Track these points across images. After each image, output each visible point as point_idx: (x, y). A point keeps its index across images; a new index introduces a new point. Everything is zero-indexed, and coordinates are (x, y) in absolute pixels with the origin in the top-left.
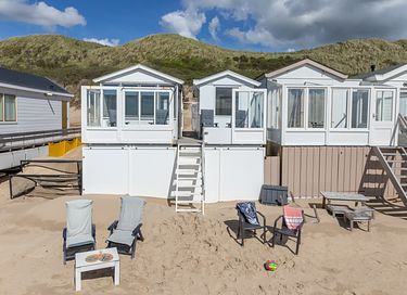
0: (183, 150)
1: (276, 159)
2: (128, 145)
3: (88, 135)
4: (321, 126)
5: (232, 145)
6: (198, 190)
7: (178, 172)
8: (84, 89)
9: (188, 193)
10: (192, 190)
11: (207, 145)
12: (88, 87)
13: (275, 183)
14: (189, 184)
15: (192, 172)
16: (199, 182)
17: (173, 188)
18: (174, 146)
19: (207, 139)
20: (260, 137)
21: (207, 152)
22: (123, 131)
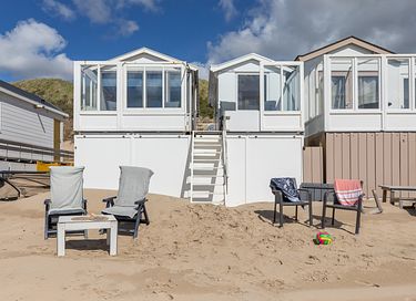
0: (198, 139)
1: (317, 150)
2: (131, 133)
3: (81, 121)
4: (375, 106)
5: (261, 132)
6: (219, 188)
7: (193, 166)
8: (77, 66)
9: (205, 194)
10: (210, 188)
11: (228, 132)
12: (83, 63)
13: (318, 180)
14: (206, 181)
15: (210, 166)
16: (219, 180)
17: (186, 187)
18: (188, 133)
19: (228, 125)
20: (296, 122)
21: (231, 142)
22: (124, 116)
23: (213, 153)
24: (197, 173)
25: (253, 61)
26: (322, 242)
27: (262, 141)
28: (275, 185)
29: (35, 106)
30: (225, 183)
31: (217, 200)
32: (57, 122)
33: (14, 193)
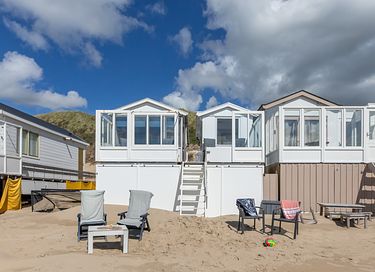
0: (187, 168)
1: (275, 176)
2: (137, 163)
3: (101, 154)
4: (317, 144)
5: (232, 163)
6: (201, 204)
7: (182, 188)
8: (98, 113)
9: (191, 208)
10: (196, 205)
11: (209, 163)
12: (102, 111)
13: (274, 198)
14: (192, 198)
15: (195, 188)
16: (202, 199)
17: (177, 203)
18: (179, 163)
19: (209, 158)
20: (259, 156)
21: (210, 170)
22: (133, 151)
23: (197, 178)
24: (186, 193)
25: (228, 108)
26: (268, 245)
27: (234, 169)
28: (240, 203)
29: (65, 139)
30: (206, 201)
31: (199, 213)
32: (81, 150)
33: (51, 206)
